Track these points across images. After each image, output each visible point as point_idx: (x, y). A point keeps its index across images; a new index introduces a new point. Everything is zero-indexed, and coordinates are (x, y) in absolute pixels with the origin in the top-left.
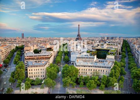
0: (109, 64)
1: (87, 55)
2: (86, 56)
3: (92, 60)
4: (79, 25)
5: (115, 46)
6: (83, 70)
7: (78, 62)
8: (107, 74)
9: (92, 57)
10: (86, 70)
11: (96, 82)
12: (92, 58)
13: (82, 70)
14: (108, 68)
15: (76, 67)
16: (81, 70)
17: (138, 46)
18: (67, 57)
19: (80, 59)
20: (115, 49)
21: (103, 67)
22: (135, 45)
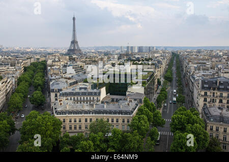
0: (128, 104)
1: (85, 89)
2: (83, 91)
3: (95, 98)
4: (74, 19)
5: (150, 66)
6: (73, 121)
7: (61, 104)
8: (126, 126)
9: (95, 90)
10: (80, 121)
11: (98, 146)
12: (95, 94)
13: (70, 121)
14: (126, 113)
15: (56, 115)
16: (67, 122)
17: (196, 66)
18: (39, 95)
19: (69, 98)
20: (149, 72)
21: (115, 113)
22: (190, 63)
